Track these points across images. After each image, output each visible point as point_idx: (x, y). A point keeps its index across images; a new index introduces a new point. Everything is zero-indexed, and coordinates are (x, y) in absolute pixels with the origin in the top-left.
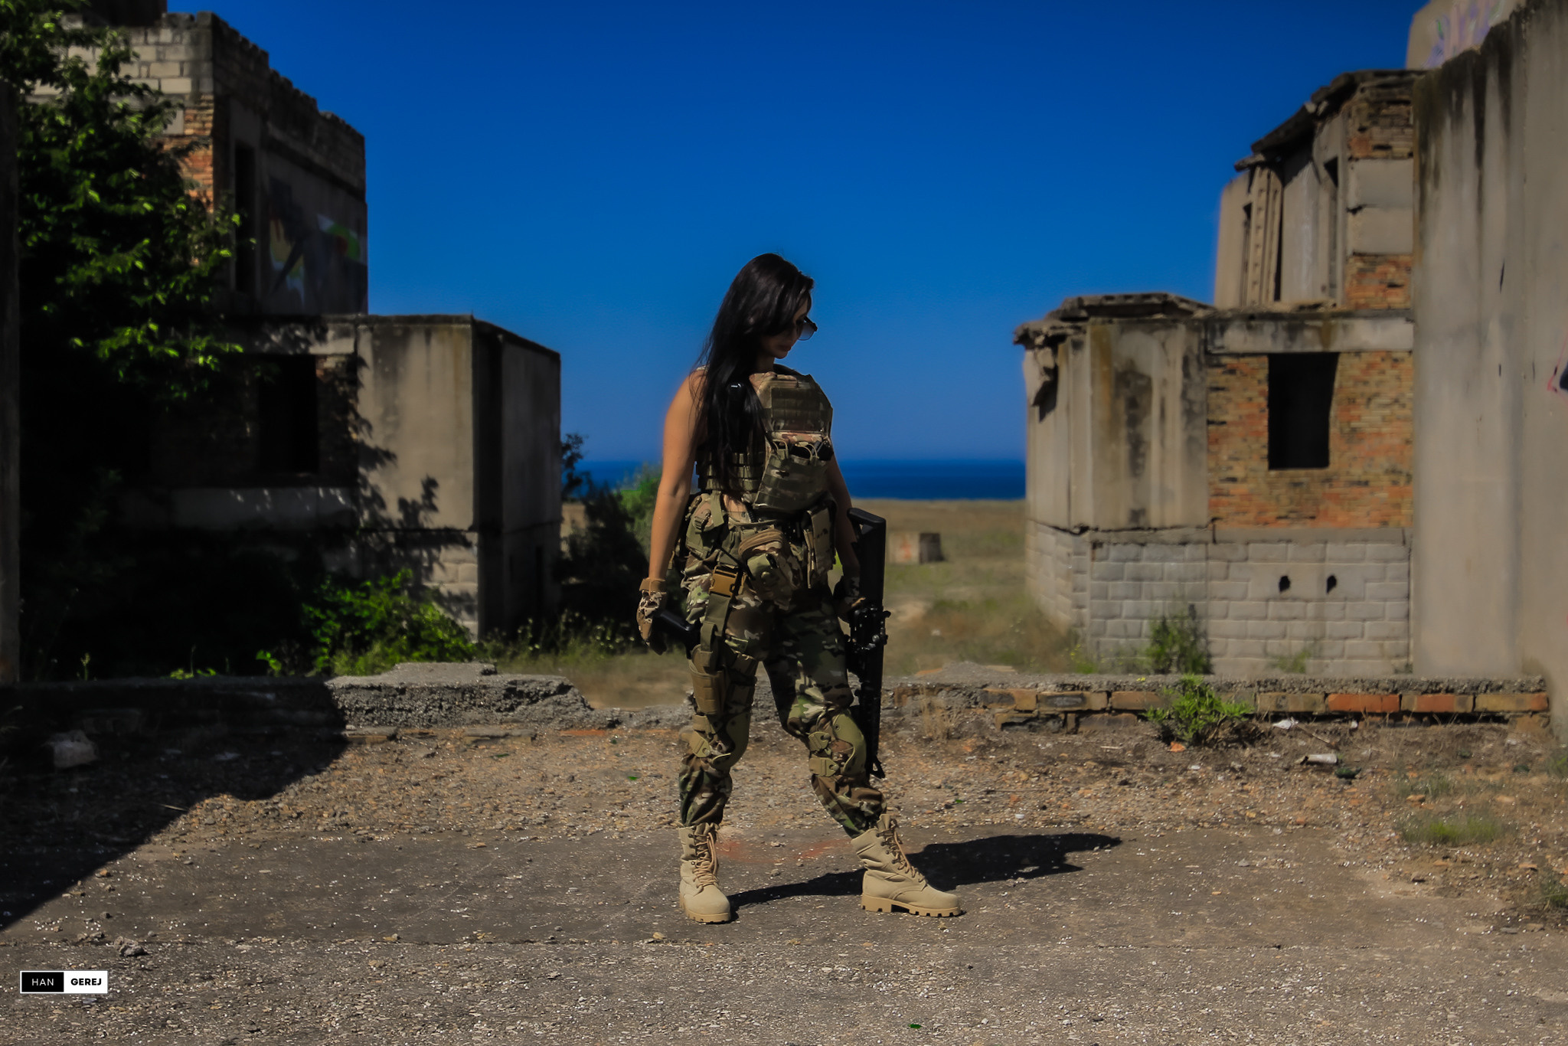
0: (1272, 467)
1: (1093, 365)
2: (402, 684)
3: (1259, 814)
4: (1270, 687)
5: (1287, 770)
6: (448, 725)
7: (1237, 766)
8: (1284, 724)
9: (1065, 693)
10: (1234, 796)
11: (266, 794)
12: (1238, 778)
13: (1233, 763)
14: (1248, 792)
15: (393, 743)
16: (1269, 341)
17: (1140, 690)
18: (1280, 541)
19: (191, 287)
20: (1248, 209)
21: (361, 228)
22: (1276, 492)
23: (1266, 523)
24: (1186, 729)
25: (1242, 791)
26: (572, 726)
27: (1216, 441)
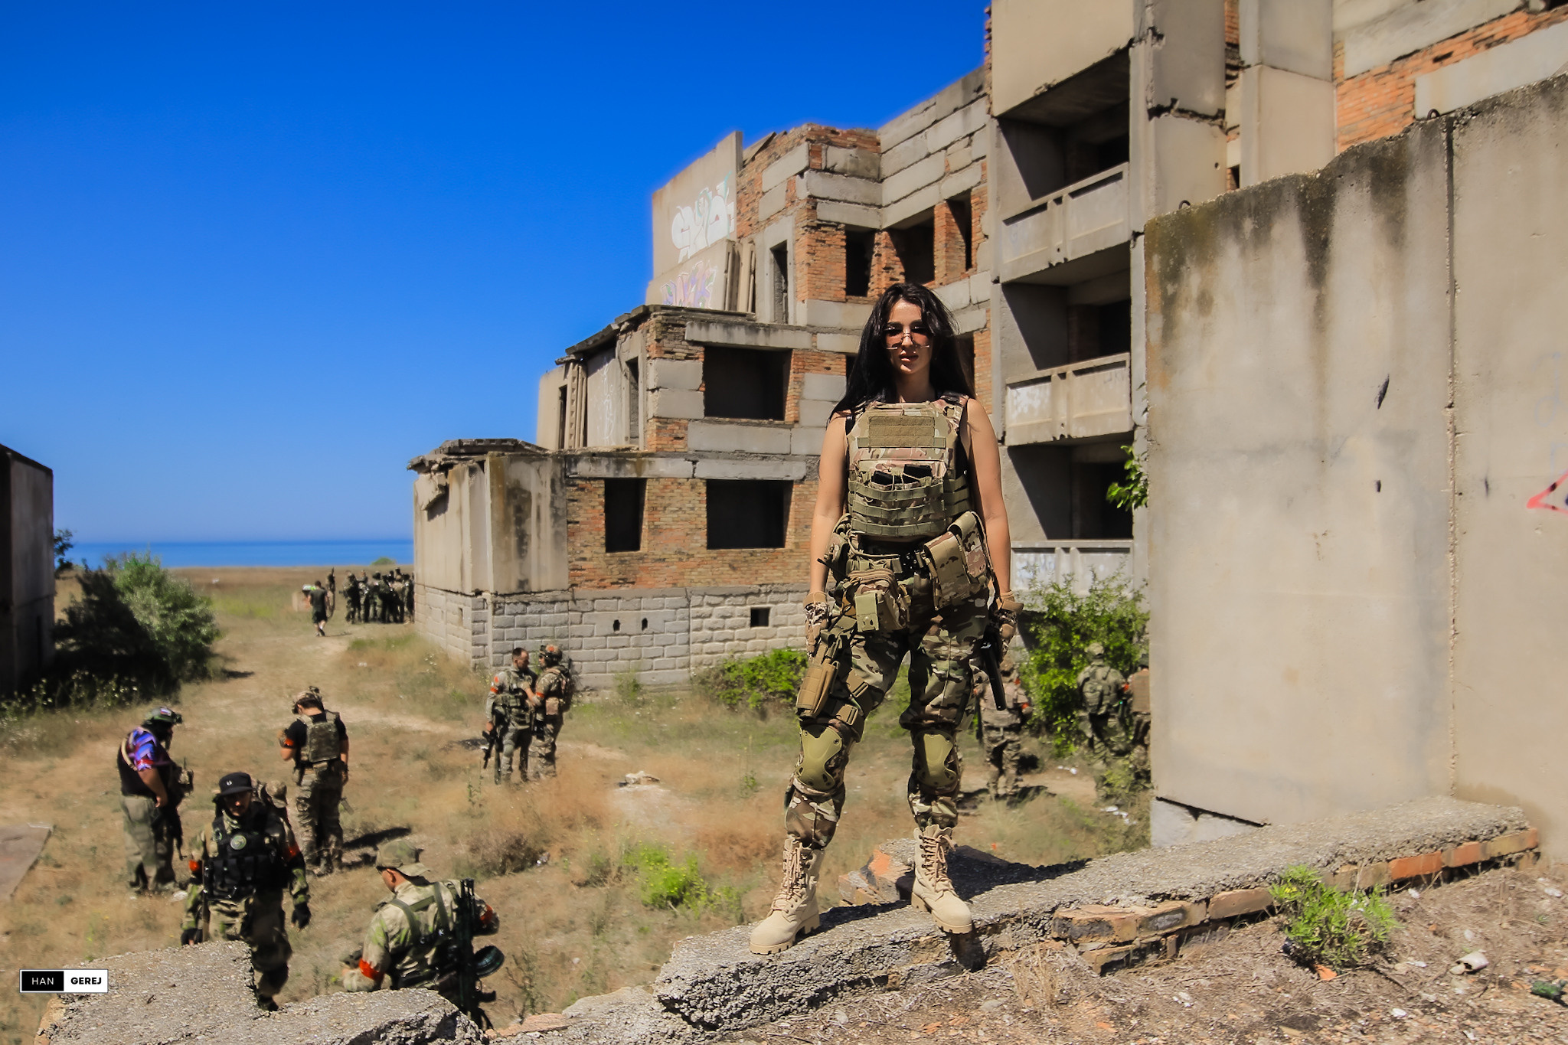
0: (608, 551)
1: (492, 484)
9: (1163, 908)
16: (605, 470)
18: (614, 598)
20: (564, 390)
22: (610, 567)
23: (605, 587)
27: (573, 534)
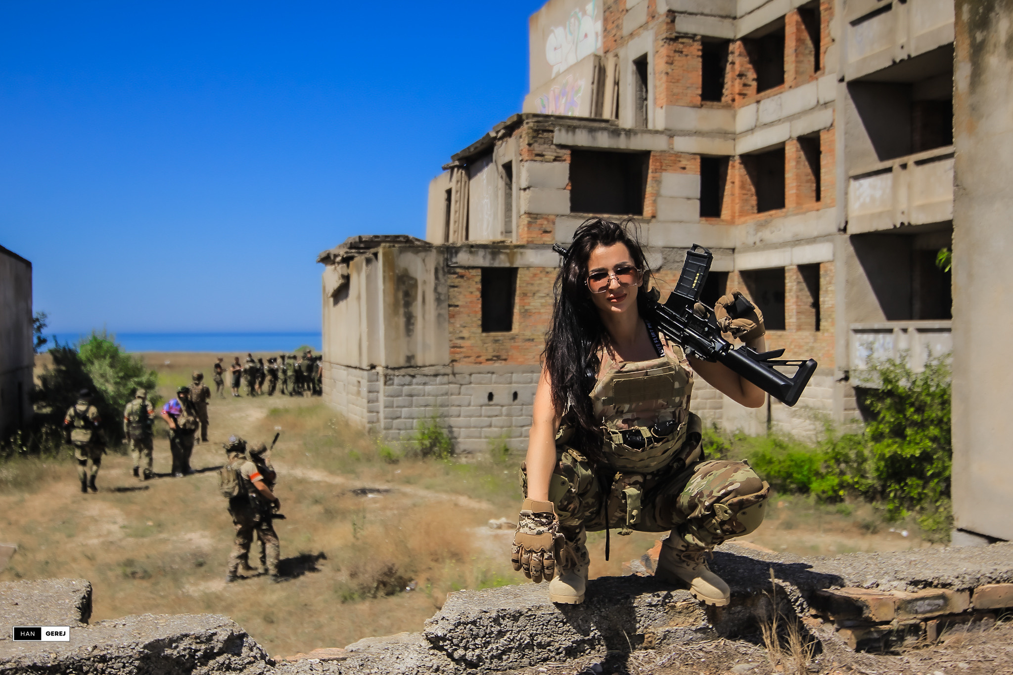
0: (484, 331)
1: (384, 271)
9: (923, 594)
16: (482, 260)
18: (488, 373)
20: (449, 192)
22: (486, 345)
23: (481, 363)
27: (453, 317)
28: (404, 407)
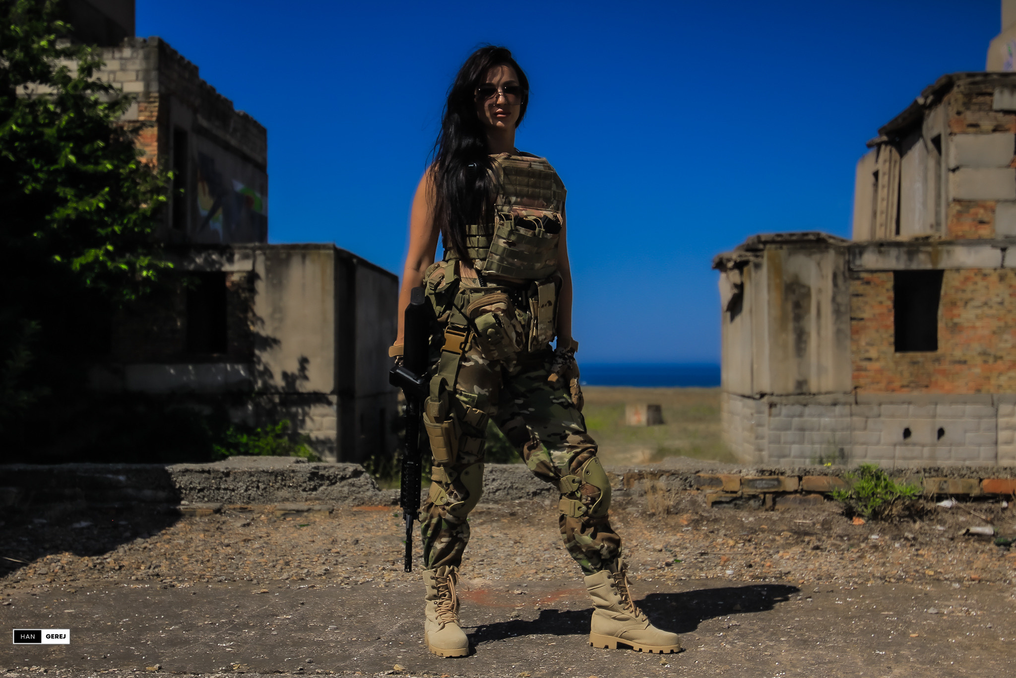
0: (898, 349)
1: (769, 278)
2: (227, 468)
3: (936, 572)
4: (933, 473)
5: (952, 539)
6: (264, 502)
7: (910, 536)
8: (946, 504)
9: (763, 477)
10: (911, 559)
11: (101, 552)
12: (912, 545)
13: (906, 534)
14: (922, 556)
15: (218, 515)
16: (894, 261)
17: (826, 475)
18: (903, 403)
19: (138, 222)
20: (876, 174)
21: (264, 191)
22: (900, 368)
23: (893, 390)
24: (866, 506)
25: (917, 555)
26: (363, 503)
27: (857, 332)
28: (794, 443)
